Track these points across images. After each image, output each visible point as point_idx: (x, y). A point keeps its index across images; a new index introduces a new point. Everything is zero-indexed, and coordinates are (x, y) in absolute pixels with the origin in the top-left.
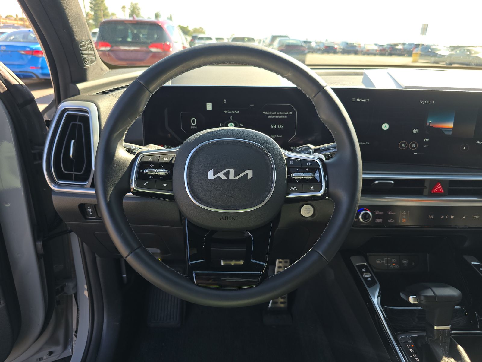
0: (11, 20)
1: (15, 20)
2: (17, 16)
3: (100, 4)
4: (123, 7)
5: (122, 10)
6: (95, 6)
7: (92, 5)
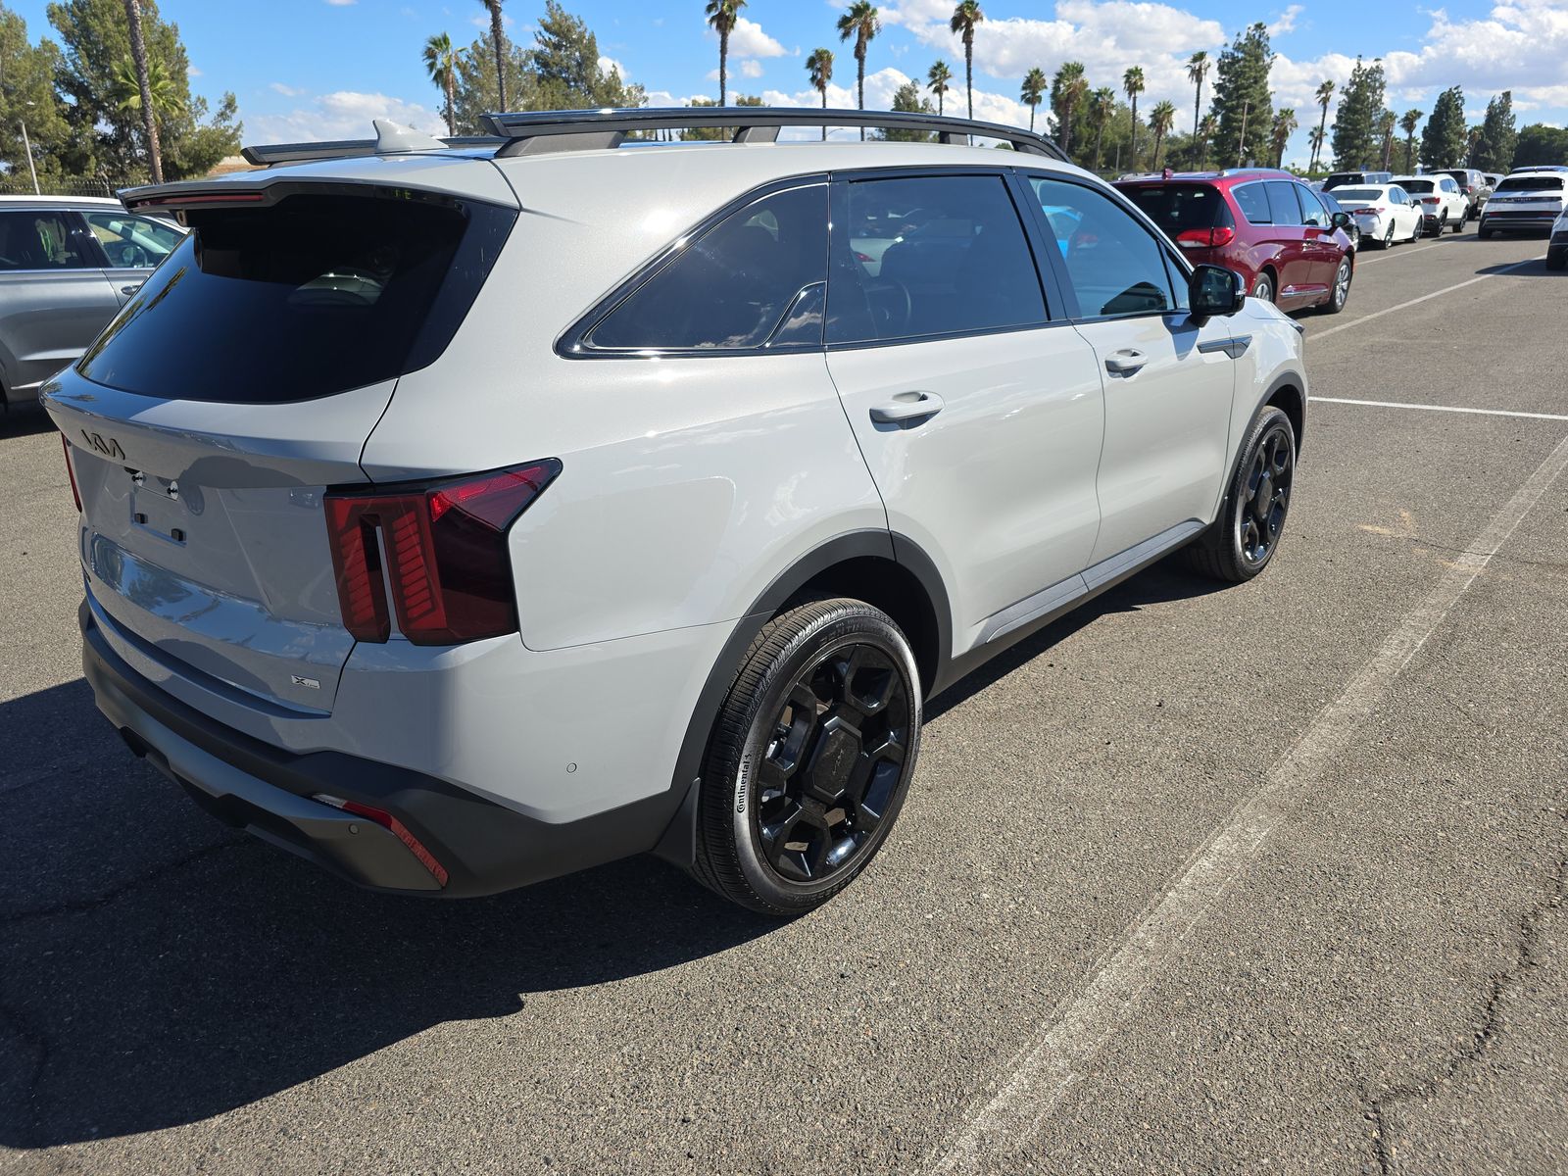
3: (1250, 86)
4: (1326, 87)
5: (1319, 99)
6: (1229, 96)
7: (1221, 96)
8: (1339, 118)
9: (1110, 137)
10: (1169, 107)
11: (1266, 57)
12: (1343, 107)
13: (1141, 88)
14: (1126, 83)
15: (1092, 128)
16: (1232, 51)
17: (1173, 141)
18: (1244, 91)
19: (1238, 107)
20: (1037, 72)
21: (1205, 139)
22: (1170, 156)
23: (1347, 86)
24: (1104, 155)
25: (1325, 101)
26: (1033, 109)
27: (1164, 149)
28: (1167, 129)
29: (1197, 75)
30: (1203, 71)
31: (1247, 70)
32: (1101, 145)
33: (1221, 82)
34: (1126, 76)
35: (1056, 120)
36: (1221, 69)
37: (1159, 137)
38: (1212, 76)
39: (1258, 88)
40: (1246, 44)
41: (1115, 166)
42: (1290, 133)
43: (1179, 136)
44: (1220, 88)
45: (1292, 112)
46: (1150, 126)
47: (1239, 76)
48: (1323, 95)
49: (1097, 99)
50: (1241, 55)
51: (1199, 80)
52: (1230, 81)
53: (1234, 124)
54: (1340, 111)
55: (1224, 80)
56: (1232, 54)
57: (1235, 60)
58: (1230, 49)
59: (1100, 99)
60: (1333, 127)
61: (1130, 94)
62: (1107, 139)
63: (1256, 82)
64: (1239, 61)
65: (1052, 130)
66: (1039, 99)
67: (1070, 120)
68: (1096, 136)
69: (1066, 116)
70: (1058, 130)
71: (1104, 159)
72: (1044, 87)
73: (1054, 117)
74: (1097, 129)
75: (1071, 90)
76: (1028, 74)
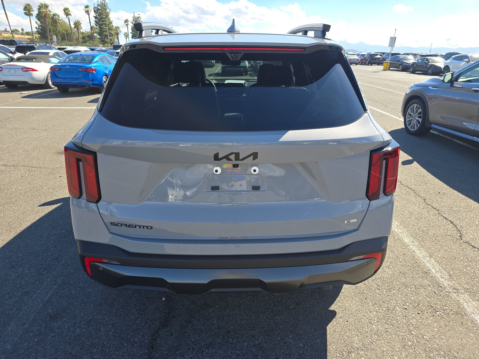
0: (18, 34)
1: (22, 34)
2: (22, 30)
3: (105, 18)
4: (126, 21)
5: (125, 24)
6: (99, 20)
7: (97, 20)
8: (132, 30)
9: (61, 30)
10: (79, 22)
11: (107, 10)
12: (133, 27)
13: (70, 15)
14: (64, 12)
15: (54, 27)
16: (97, 6)
17: (83, 33)
18: (104, 20)
19: (103, 24)
20: (29, 5)
21: (93, 33)
22: (83, 38)
23: (132, 21)
24: (60, 36)
25: (127, 25)
26: (30, 18)
27: (81, 36)
28: (80, 29)
29: (87, 12)
30: (89, 12)
31: (103, 13)
32: (59, 33)
33: (96, 16)
34: (64, 10)
35: (39, 22)
36: (95, 11)
37: (78, 32)
38: (92, 14)
39: (108, 19)
40: (101, 5)
41: (65, 40)
42: (120, 34)
43: (84, 32)
44: (96, 17)
45: (119, 27)
46: (74, 27)
47: (101, 14)
48: (126, 23)
49: (53, 17)
50: (100, 8)
51: (89, 14)
52: (98, 16)
53: (103, 29)
54: (132, 28)
55: (96, 15)
56: (97, 7)
57: (98, 10)
58: (96, 6)
59: (55, 17)
60: (131, 33)
61: (67, 16)
62: (60, 31)
63: (107, 17)
64: (100, 10)
65: (38, 26)
66: (32, 15)
67: (47, 23)
68: (56, 29)
69: (43, 21)
70: (41, 26)
71: (61, 37)
72: (33, 11)
73: (38, 21)
74: (56, 27)
75: (45, 13)
76: (25, 5)
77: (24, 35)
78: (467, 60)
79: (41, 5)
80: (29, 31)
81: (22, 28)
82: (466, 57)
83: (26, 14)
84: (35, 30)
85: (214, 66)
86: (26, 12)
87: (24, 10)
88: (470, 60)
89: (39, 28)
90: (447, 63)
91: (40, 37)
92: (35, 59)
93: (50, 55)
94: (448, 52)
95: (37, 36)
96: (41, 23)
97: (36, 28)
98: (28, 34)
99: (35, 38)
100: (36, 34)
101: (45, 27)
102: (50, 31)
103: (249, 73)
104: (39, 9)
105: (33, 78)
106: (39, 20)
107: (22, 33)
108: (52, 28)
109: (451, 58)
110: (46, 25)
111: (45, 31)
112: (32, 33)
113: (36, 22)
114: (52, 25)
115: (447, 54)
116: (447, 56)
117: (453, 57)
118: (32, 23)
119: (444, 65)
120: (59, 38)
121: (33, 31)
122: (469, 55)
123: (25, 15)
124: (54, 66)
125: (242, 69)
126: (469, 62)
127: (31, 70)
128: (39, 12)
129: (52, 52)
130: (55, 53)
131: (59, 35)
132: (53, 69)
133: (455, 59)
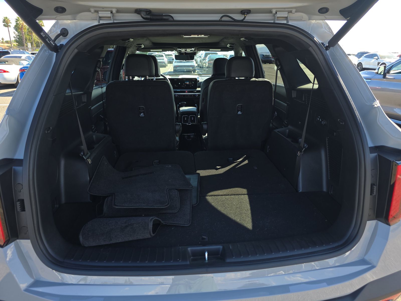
15: (29, 36)
20: (6, 18)
32: (34, 41)
65: (16, 36)
66: (10, 26)
67: (24, 33)
68: (32, 38)
69: (20, 32)
70: (18, 35)
71: (36, 45)
72: (11, 23)
73: (15, 32)
74: (31, 36)
75: (22, 24)
76: (4, 18)
77: (4, 43)
78: (376, 58)
79: (18, 19)
80: (9, 40)
81: (2, 38)
82: (376, 55)
83: (4, 25)
84: (13, 39)
85: (167, 66)
86: (5, 24)
87: (3, 22)
88: (379, 57)
89: (16, 37)
90: (361, 61)
91: (18, 45)
92: (7, 62)
93: (22, 58)
94: (359, 52)
95: (15, 44)
96: (18, 33)
97: (14, 37)
98: (7, 42)
99: (14, 45)
100: (14, 42)
101: (22, 36)
102: (26, 40)
103: (196, 71)
104: (16, 21)
105: (5, 79)
106: (16, 30)
107: (2, 42)
108: (28, 37)
109: (363, 57)
110: (23, 35)
111: (22, 40)
112: (11, 42)
113: (14, 32)
114: (28, 35)
115: (359, 53)
116: (360, 55)
117: (365, 55)
118: (10, 33)
119: (357, 62)
120: (34, 45)
121: (11, 40)
122: (378, 54)
123: (4, 27)
124: (23, 67)
125: (191, 68)
126: (378, 59)
127: (3, 71)
128: (17, 24)
129: (24, 56)
130: (27, 57)
131: (34, 43)
132: (22, 70)
133: (366, 57)
